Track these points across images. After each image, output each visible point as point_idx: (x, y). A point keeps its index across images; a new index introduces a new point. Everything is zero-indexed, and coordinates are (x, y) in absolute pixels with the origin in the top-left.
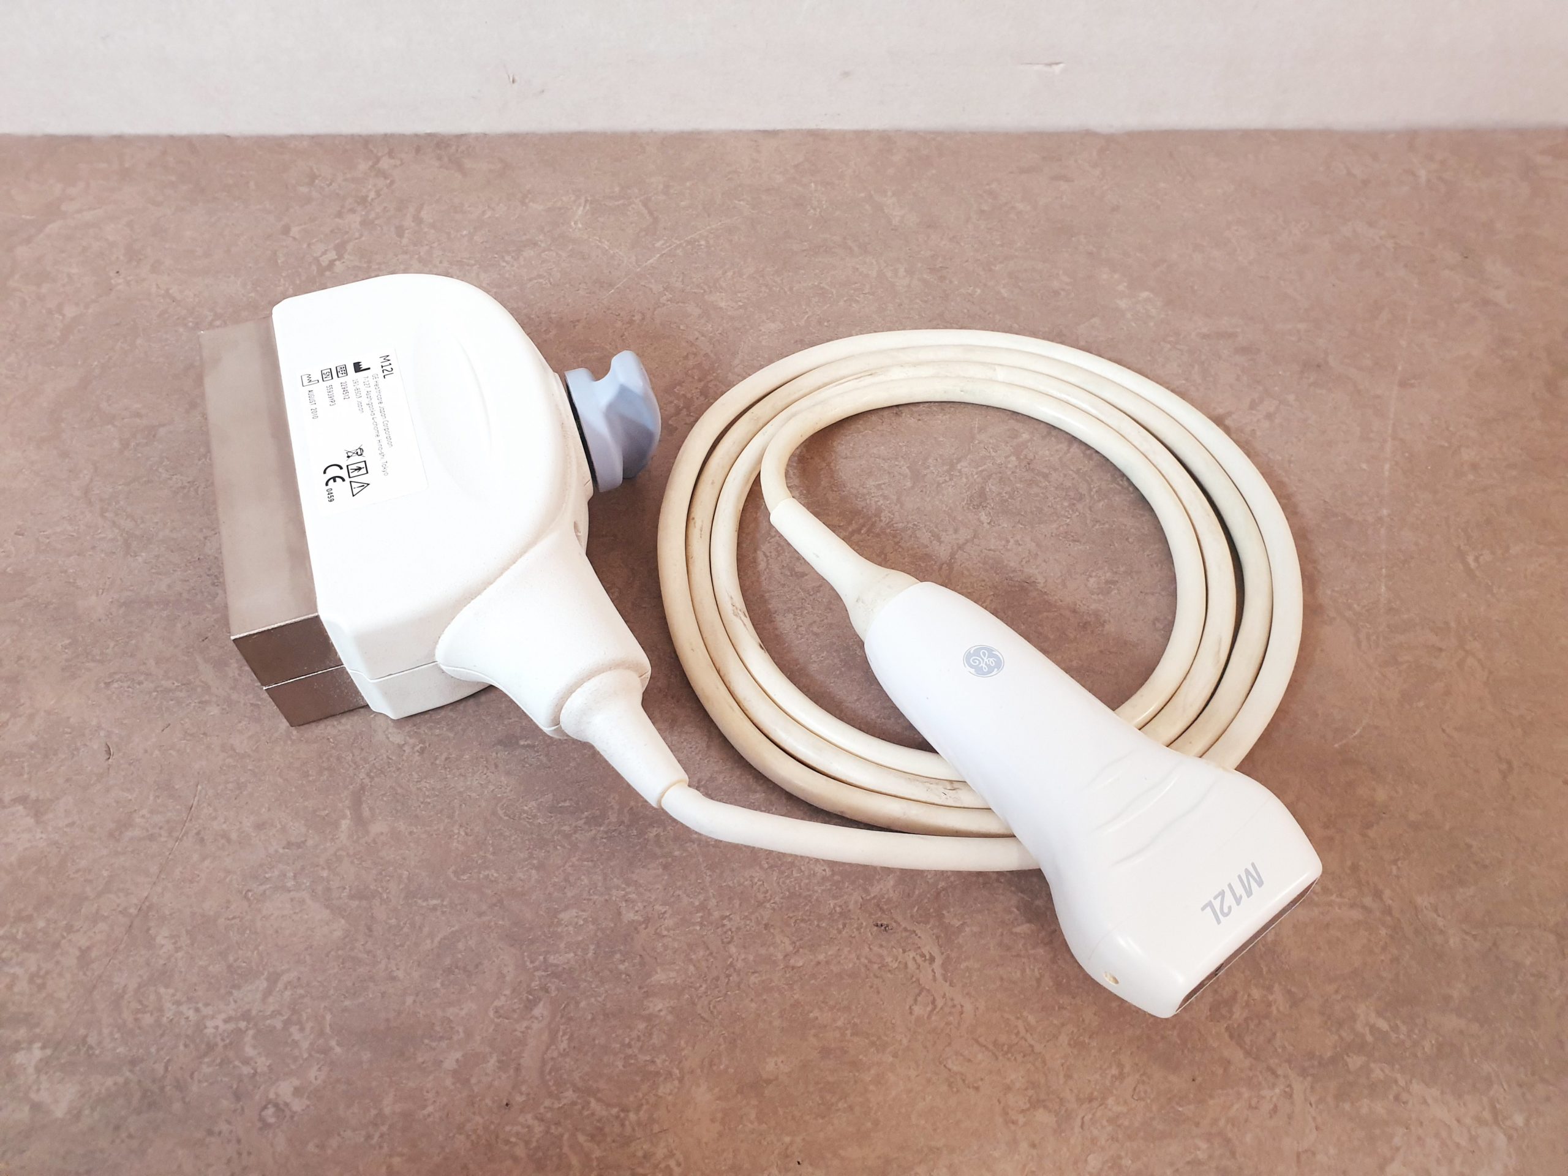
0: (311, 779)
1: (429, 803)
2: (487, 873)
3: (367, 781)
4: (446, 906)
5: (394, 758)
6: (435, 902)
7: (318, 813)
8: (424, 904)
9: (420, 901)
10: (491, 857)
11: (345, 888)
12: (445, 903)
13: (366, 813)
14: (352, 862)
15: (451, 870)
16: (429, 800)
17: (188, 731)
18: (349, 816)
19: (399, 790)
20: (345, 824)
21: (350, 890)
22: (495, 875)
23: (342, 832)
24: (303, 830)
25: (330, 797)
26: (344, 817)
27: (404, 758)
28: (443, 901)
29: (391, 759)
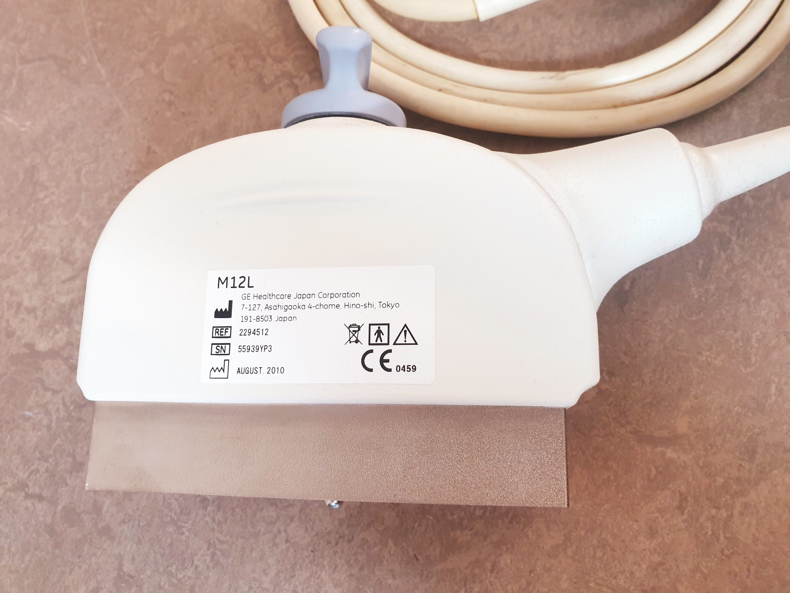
0: (612, 478)
1: (669, 377)
2: (754, 340)
3: (629, 428)
4: (779, 380)
5: (611, 400)
6: (773, 389)
7: (652, 477)
8: (773, 398)
9: (770, 401)
10: (739, 333)
11: (741, 465)
12: (776, 380)
13: (665, 433)
14: (715, 454)
15: (743, 369)
16: (665, 376)
17: (523, 587)
18: (663, 449)
19: (648, 400)
20: (670, 453)
21: (744, 460)
22: (758, 333)
23: (679, 458)
24: (667, 492)
25: (637, 463)
26: (663, 454)
27: (614, 390)
28: (774, 382)
29: (612, 402)
